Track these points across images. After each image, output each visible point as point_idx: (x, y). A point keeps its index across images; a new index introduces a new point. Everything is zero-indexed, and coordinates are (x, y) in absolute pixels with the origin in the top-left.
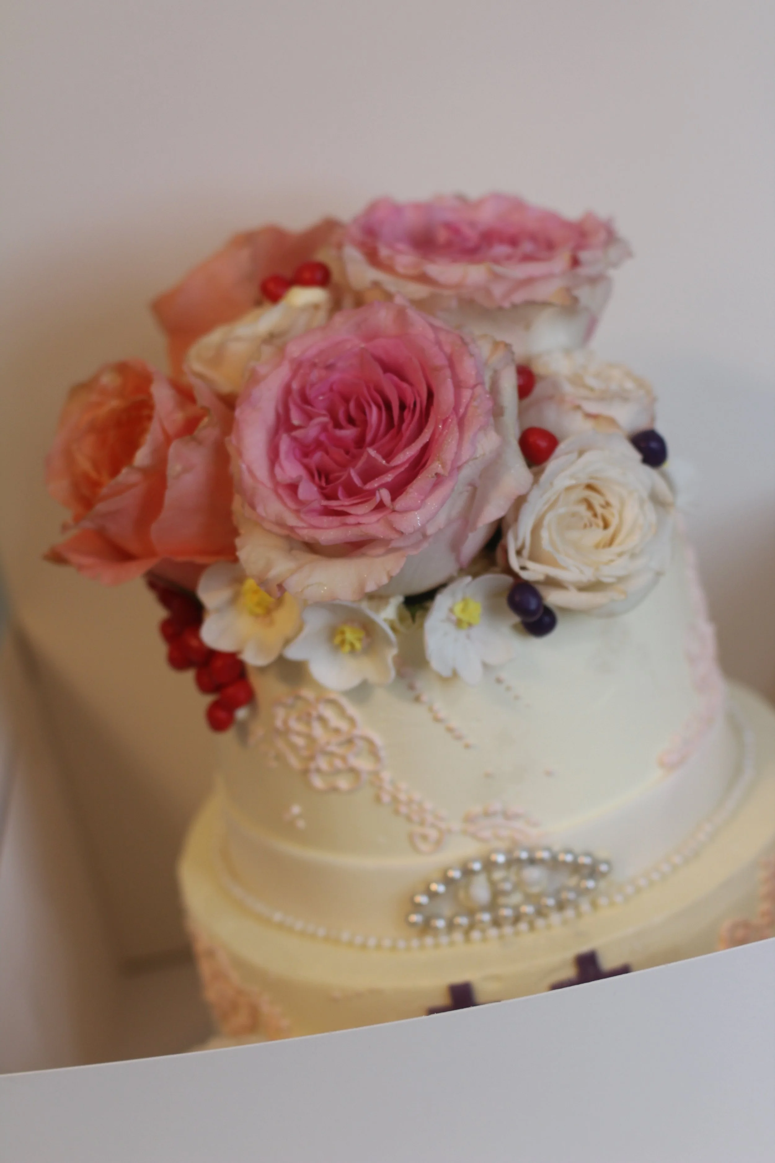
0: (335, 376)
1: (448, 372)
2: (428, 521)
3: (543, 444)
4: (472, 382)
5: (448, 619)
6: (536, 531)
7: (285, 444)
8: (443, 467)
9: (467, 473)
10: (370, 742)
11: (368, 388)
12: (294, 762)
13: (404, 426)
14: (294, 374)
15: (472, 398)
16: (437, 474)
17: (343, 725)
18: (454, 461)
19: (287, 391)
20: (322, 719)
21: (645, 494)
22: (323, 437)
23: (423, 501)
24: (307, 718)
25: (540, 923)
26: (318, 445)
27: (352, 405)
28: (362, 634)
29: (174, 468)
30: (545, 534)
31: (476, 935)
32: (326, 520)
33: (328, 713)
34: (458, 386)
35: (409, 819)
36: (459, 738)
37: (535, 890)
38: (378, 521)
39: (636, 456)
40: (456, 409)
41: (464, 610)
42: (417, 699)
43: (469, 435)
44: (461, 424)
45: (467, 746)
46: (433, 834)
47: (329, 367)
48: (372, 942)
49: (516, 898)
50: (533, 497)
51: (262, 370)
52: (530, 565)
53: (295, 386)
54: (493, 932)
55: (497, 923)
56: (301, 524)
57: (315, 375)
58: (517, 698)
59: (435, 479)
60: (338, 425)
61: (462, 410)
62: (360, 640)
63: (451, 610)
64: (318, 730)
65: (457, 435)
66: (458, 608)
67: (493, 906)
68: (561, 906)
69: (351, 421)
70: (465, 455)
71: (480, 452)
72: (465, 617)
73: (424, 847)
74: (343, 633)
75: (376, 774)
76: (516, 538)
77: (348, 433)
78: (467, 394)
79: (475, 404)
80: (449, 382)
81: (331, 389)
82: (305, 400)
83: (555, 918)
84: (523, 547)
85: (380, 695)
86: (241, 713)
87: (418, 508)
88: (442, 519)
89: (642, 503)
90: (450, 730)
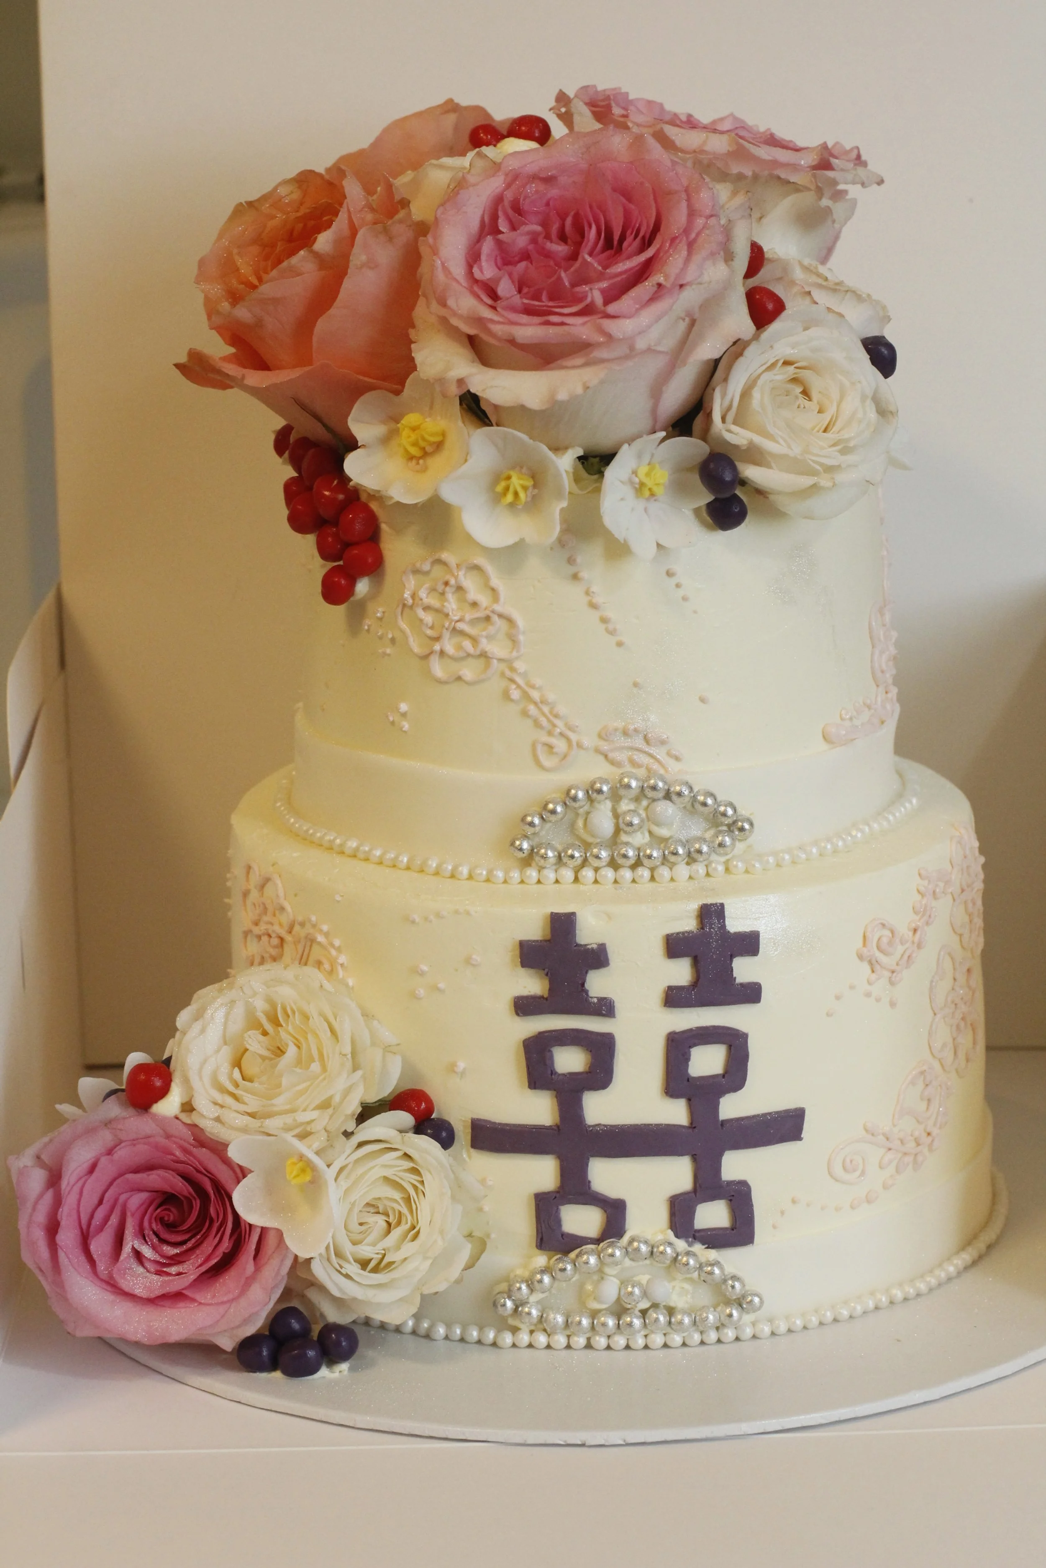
0: (554, 192)
1: (684, 196)
2: (640, 333)
3: (770, 306)
4: (708, 212)
5: (631, 482)
6: (746, 394)
7: (488, 245)
8: (666, 280)
9: (689, 298)
10: (510, 621)
11: (591, 207)
12: (416, 646)
13: (625, 244)
14: (509, 186)
15: (705, 227)
16: (659, 285)
17: (484, 600)
18: (678, 276)
19: (498, 200)
20: (459, 589)
21: (869, 393)
22: (531, 247)
23: (637, 310)
24: (441, 589)
25: (664, 872)
26: (525, 256)
27: (569, 221)
28: (529, 483)
29: (358, 257)
30: (756, 394)
31: (588, 874)
32: (525, 318)
33: (470, 583)
34: (692, 214)
35: (537, 724)
36: (612, 632)
37: (664, 832)
38: (584, 324)
39: (865, 357)
40: (687, 231)
41: (648, 475)
42: (575, 577)
43: (697, 258)
44: (690, 245)
45: (620, 644)
46: (560, 745)
47: (549, 180)
48: (465, 871)
49: (640, 839)
50: (750, 352)
51: (471, 179)
52: (734, 428)
53: (509, 196)
54: (609, 874)
55: (613, 864)
56: (496, 318)
57: (532, 189)
58: (685, 599)
59: (655, 289)
60: (548, 237)
61: (693, 236)
62: (525, 488)
63: (635, 473)
64: (452, 604)
65: (684, 253)
66: (643, 470)
67: (614, 841)
68: (691, 859)
69: (563, 238)
70: (689, 276)
71: (706, 278)
72: (649, 483)
73: (547, 762)
74: (509, 478)
75: (508, 662)
76: (724, 396)
77: (560, 249)
78: (700, 222)
79: (707, 232)
80: (684, 204)
81: (548, 204)
82: (517, 208)
83: (682, 871)
84: (729, 408)
85: (534, 565)
86: (362, 587)
87: (629, 317)
88: (655, 333)
89: (863, 398)
90: (604, 620)
